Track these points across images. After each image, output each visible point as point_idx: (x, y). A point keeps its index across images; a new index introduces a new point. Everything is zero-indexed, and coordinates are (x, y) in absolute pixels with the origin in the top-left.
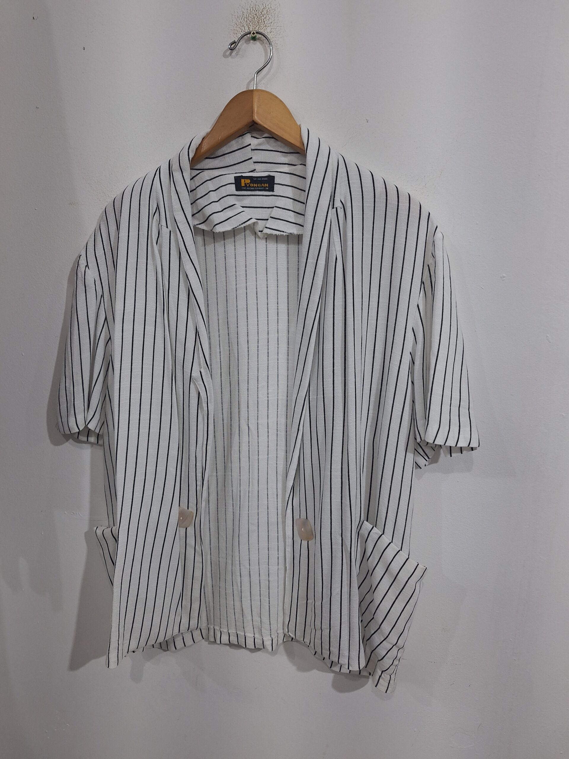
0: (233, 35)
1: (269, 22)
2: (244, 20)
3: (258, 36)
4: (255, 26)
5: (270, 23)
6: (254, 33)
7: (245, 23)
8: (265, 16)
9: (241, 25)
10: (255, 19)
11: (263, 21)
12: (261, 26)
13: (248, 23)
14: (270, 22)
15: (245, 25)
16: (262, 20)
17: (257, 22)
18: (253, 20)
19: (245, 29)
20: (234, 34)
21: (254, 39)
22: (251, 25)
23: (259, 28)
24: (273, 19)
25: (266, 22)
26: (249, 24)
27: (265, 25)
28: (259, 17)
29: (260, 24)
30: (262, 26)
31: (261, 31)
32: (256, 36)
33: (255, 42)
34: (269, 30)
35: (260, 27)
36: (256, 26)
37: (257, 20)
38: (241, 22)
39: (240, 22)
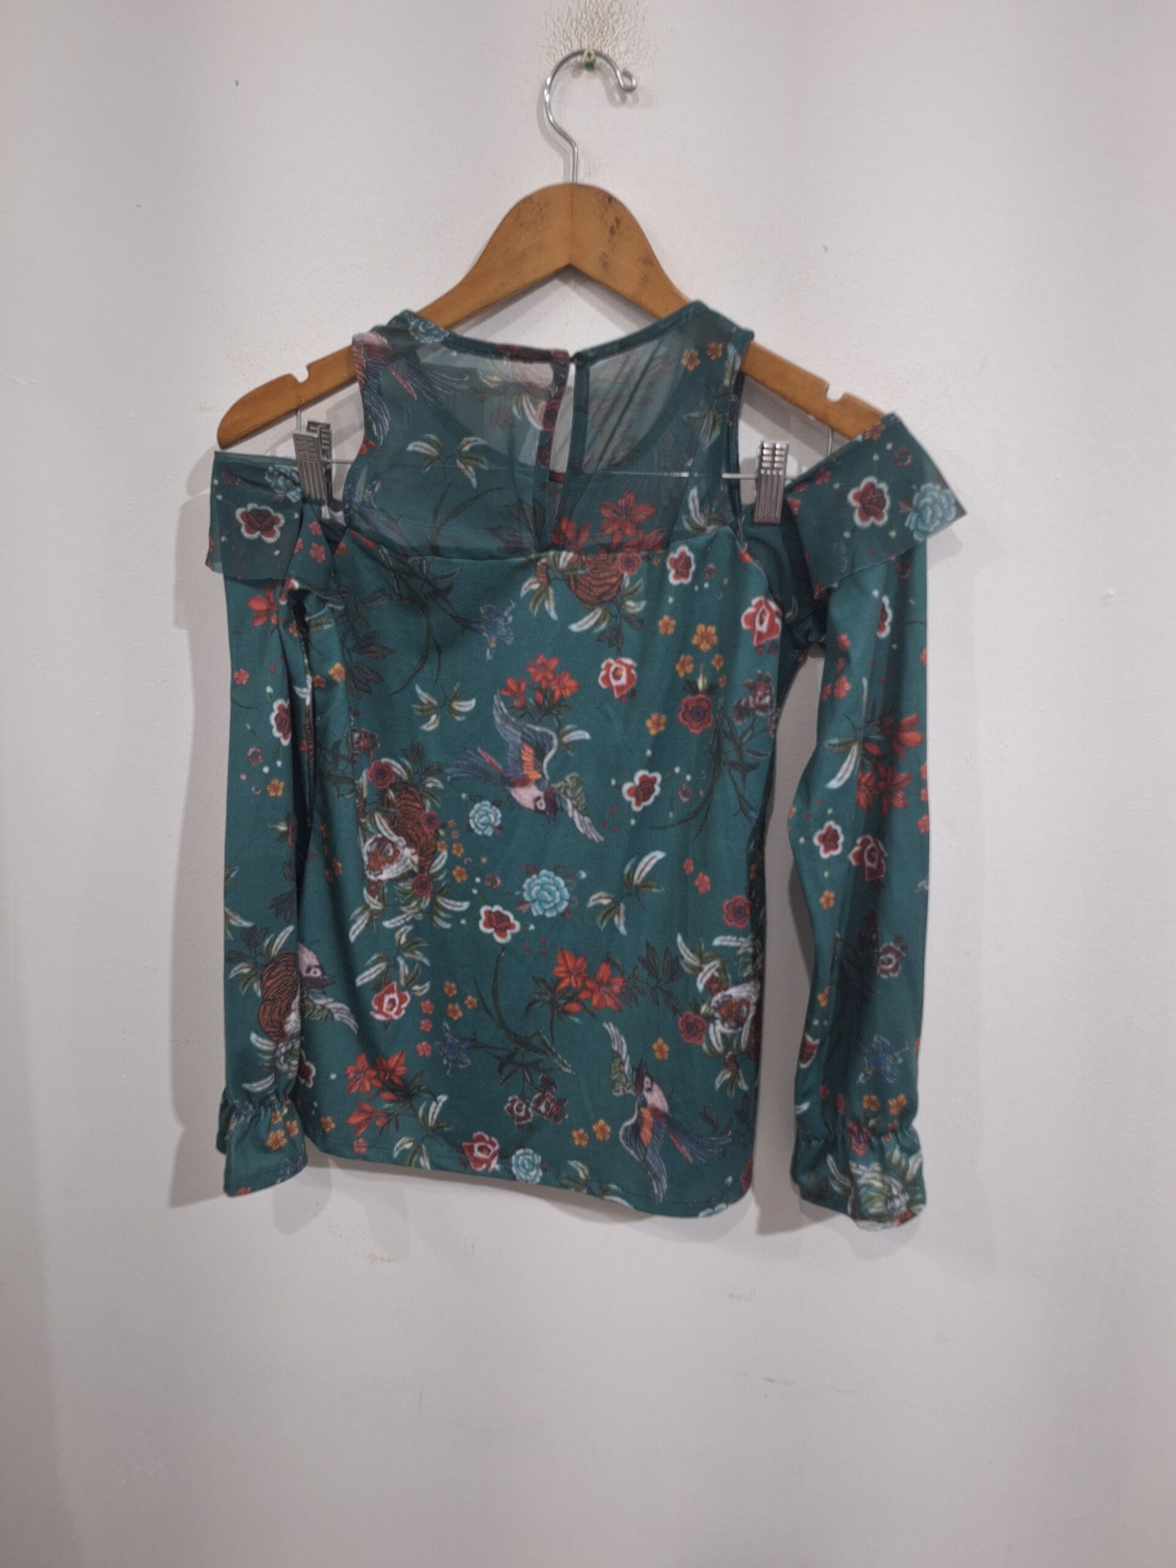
0: (547, 60)
1: (623, 31)
2: (571, 25)
3: (599, 61)
4: (594, 39)
5: (625, 33)
6: (589, 55)
7: (573, 32)
8: (615, 17)
9: (563, 36)
10: (595, 23)
11: (611, 28)
12: (606, 39)
13: (579, 30)
14: (627, 30)
15: (573, 37)
16: (610, 26)
17: (597, 30)
18: (591, 25)
19: (572, 45)
20: (548, 57)
21: (590, 66)
22: (585, 38)
23: (602, 42)
24: (633, 24)
25: (617, 31)
26: (582, 33)
27: (615, 36)
28: (602, 19)
29: (604, 34)
30: (609, 38)
31: (605, 51)
32: (594, 61)
33: (591, 74)
34: (622, 47)
35: (604, 40)
36: (597, 41)
37: (598, 26)
38: (564, 30)
39: (561, 30)
